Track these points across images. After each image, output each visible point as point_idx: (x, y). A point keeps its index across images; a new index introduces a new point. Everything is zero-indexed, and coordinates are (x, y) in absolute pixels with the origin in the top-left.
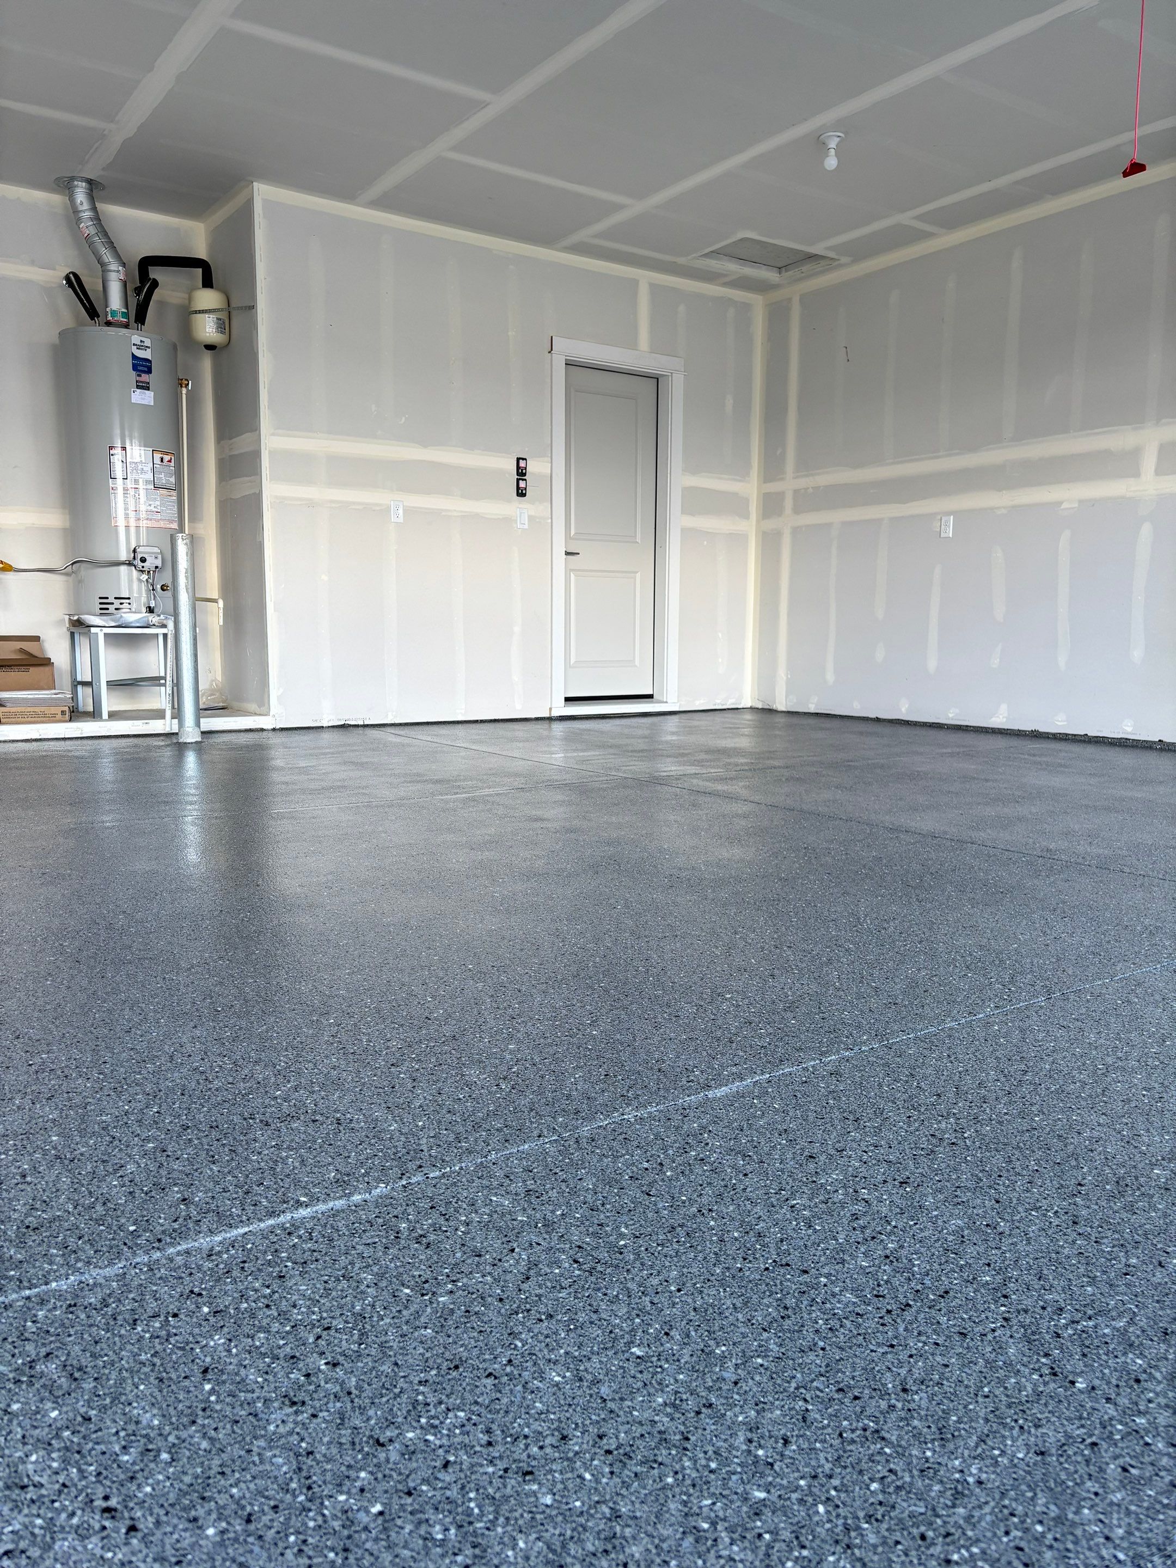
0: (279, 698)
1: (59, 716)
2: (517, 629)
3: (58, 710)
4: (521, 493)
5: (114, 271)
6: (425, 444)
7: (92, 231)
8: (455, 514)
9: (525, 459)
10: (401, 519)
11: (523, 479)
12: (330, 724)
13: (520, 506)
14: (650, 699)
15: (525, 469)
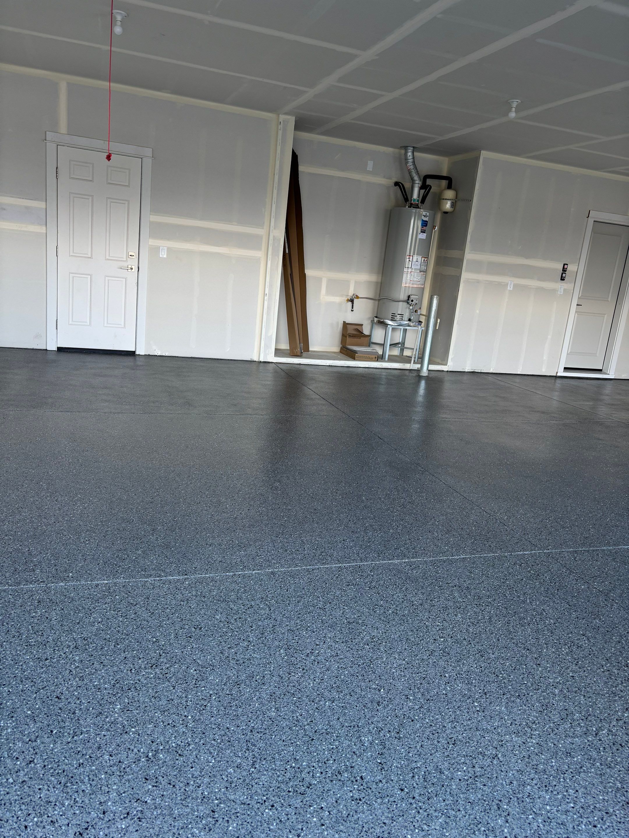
0: (452, 359)
1: (374, 359)
2: (549, 337)
3: (374, 357)
4: (562, 279)
5: (417, 183)
6: (527, 257)
7: (412, 167)
8: (533, 287)
9: (567, 264)
10: (511, 289)
11: (565, 273)
12: (468, 371)
13: (561, 284)
14: (601, 372)
15: (567, 268)
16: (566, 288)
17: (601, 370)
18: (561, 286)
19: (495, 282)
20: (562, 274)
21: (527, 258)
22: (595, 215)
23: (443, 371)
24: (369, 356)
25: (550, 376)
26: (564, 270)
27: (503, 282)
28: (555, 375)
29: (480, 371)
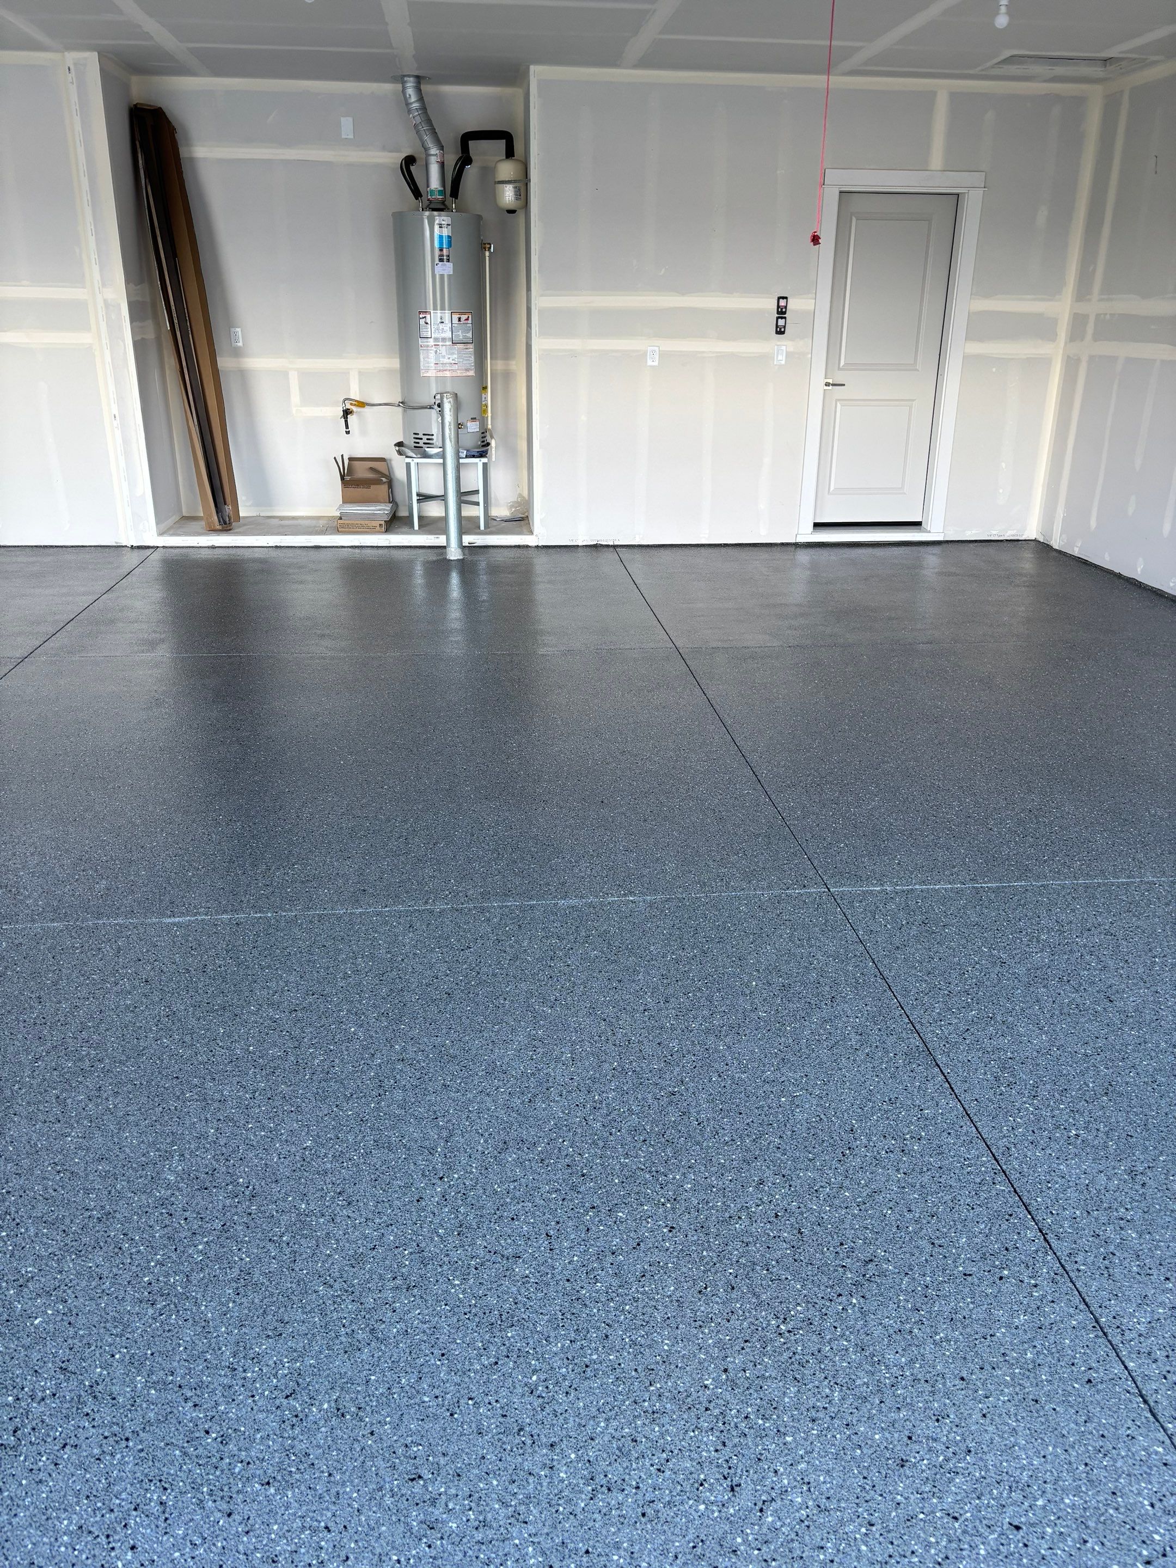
0: (541, 520)
1: (380, 527)
2: (767, 461)
4: (780, 331)
5: (433, 155)
6: (682, 292)
7: (418, 121)
8: (710, 355)
9: (786, 298)
10: (656, 363)
11: (782, 318)
12: (585, 544)
13: (779, 343)
14: (918, 527)
15: (786, 307)
16: (791, 349)
17: (917, 524)
18: (781, 348)
19: (613, 351)
20: (778, 318)
21: (683, 294)
22: (839, 179)
23: (527, 547)
24: (366, 522)
25: (782, 544)
26: (781, 312)
27: (633, 351)
28: (793, 541)
29: (611, 543)
